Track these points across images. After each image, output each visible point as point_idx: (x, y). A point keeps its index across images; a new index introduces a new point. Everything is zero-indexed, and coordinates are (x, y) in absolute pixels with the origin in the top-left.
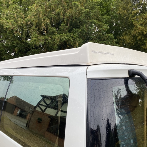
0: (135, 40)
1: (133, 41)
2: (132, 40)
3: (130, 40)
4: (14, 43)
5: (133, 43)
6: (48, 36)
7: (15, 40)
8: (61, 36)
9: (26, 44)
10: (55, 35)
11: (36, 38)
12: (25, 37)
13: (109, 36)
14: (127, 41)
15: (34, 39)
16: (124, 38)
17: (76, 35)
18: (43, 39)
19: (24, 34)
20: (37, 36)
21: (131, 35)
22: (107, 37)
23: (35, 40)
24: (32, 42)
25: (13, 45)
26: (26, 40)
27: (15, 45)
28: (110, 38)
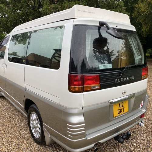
0: (150, 8)
1: (148, 10)
2: (147, 8)
3: (145, 8)
4: (28, 12)
5: (147, 12)
6: (58, 4)
7: (29, 9)
8: (70, 4)
9: (38, 13)
10: (64, 3)
11: (47, 7)
12: (37, 6)
13: (118, 4)
14: (142, 9)
15: (46, 7)
16: (139, 6)
17: (84, 3)
18: (54, 7)
19: (36, 3)
20: (48, 5)
21: (146, 3)
22: (116, 4)
23: (47, 9)
24: (44, 10)
25: (27, 14)
26: (38, 8)
27: (29, 13)
28: (120, 6)
